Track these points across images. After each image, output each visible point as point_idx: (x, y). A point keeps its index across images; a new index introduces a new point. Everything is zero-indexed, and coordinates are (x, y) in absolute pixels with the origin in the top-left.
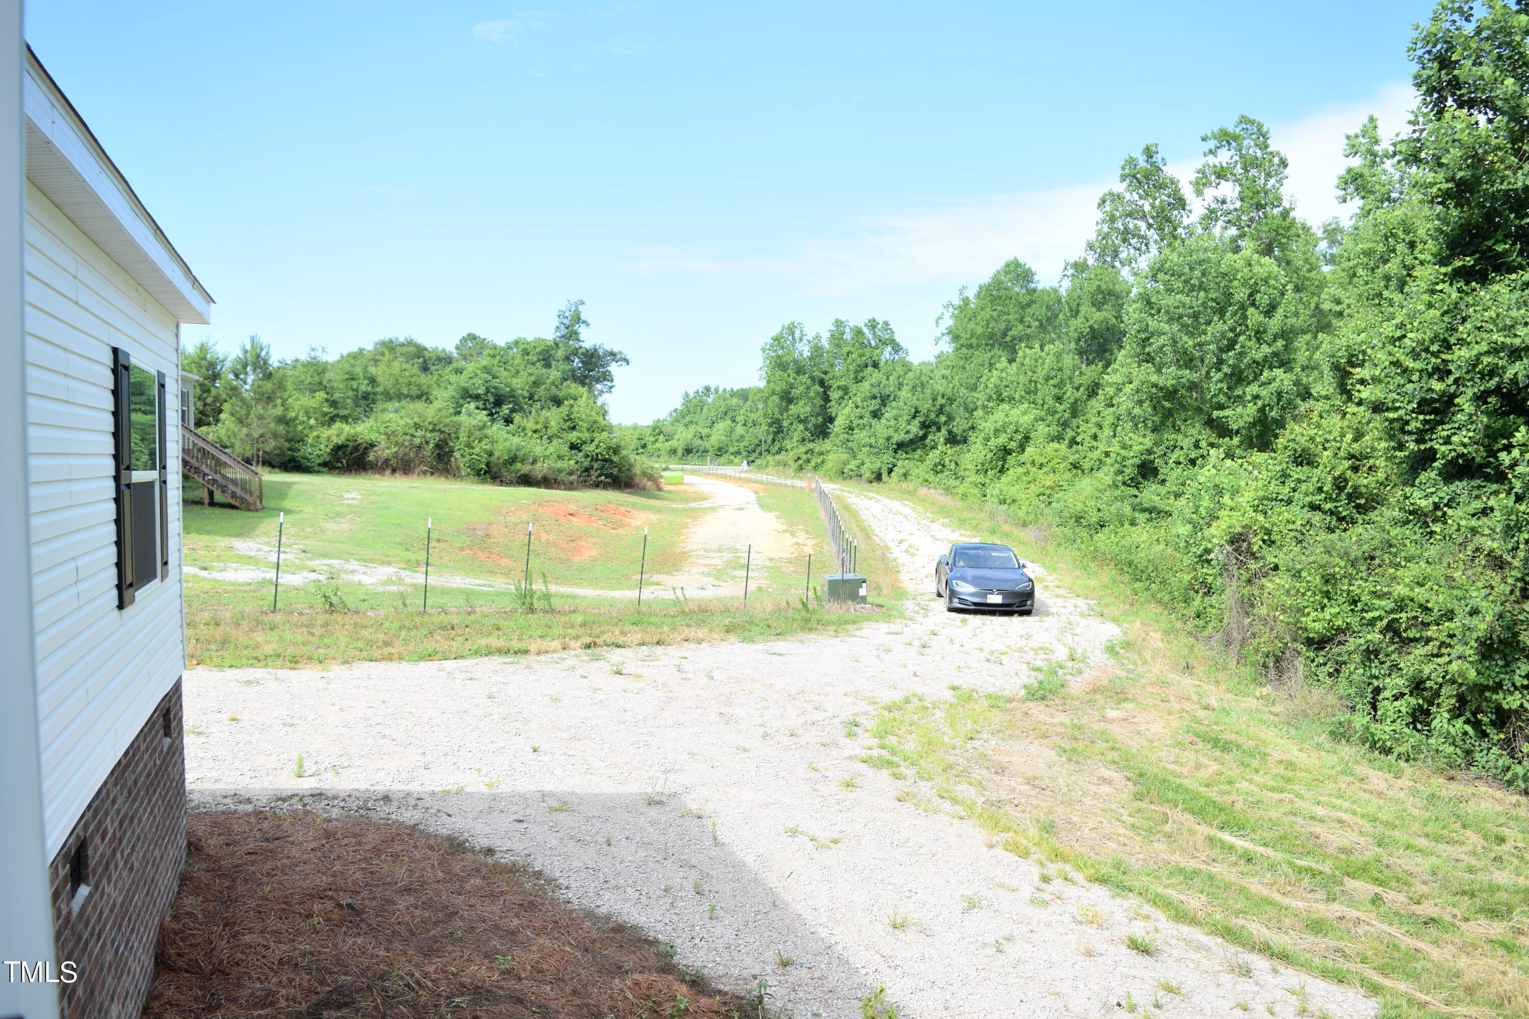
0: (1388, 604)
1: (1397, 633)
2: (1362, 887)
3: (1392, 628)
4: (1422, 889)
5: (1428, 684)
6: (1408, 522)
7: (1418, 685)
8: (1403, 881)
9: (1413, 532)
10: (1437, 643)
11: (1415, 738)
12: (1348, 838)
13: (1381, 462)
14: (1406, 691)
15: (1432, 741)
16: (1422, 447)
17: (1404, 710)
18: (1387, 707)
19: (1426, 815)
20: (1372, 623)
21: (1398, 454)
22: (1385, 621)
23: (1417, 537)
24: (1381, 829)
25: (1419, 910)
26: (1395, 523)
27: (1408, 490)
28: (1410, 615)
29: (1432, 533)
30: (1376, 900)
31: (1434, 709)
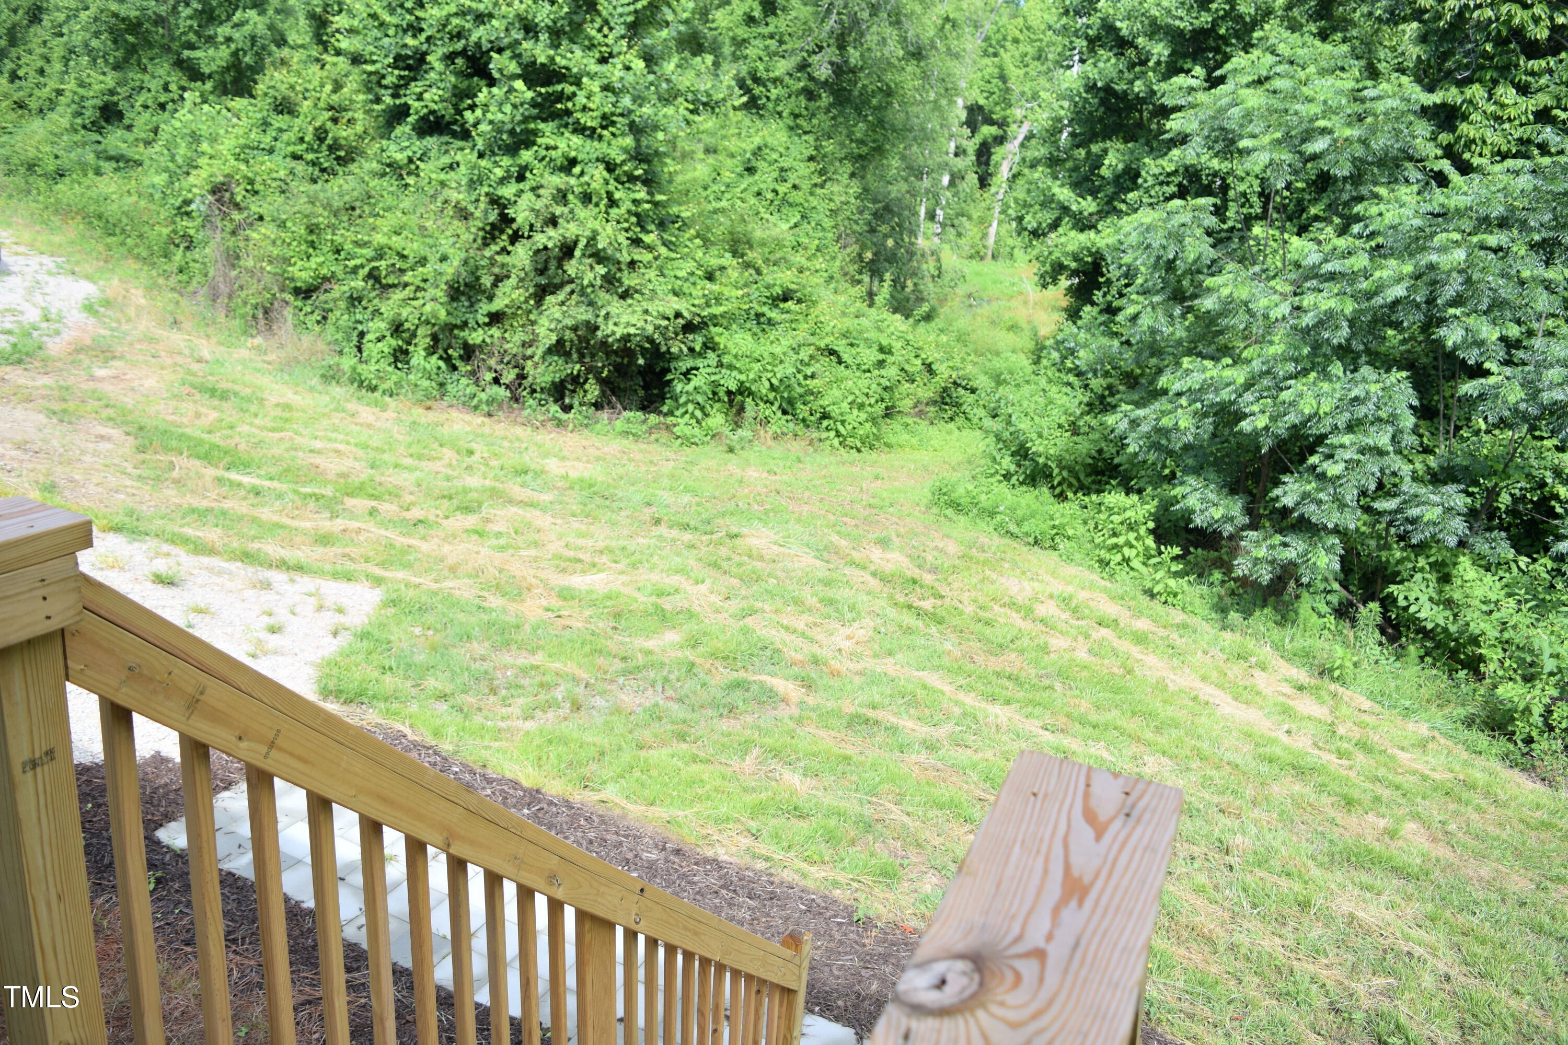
0: (368, 252)
1: (377, 280)
2: (360, 504)
3: (373, 276)
4: (409, 498)
5: (407, 325)
6: (384, 175)
7: (397, 328)
8: (394, 494)
9: (388, 184)
10: (413, 288)
11: (395, 376)
12: (346, 464)
13: (359, 115)
14: (388, 334)
15: (411, 377)
16: (398, 102)
17: (386, 350)
18: (372, 348)
19: (409, 439)
20: (355, 270)
21: (376, 107)
22: (367, 269)
23: (394, 188)
24: (372, 454)
25: (408, 515)
26: (374, 174)
27: (384, 142)
28: (390, 262)
29: (407, 185)
30: (373, 512)
31: (411, 348)
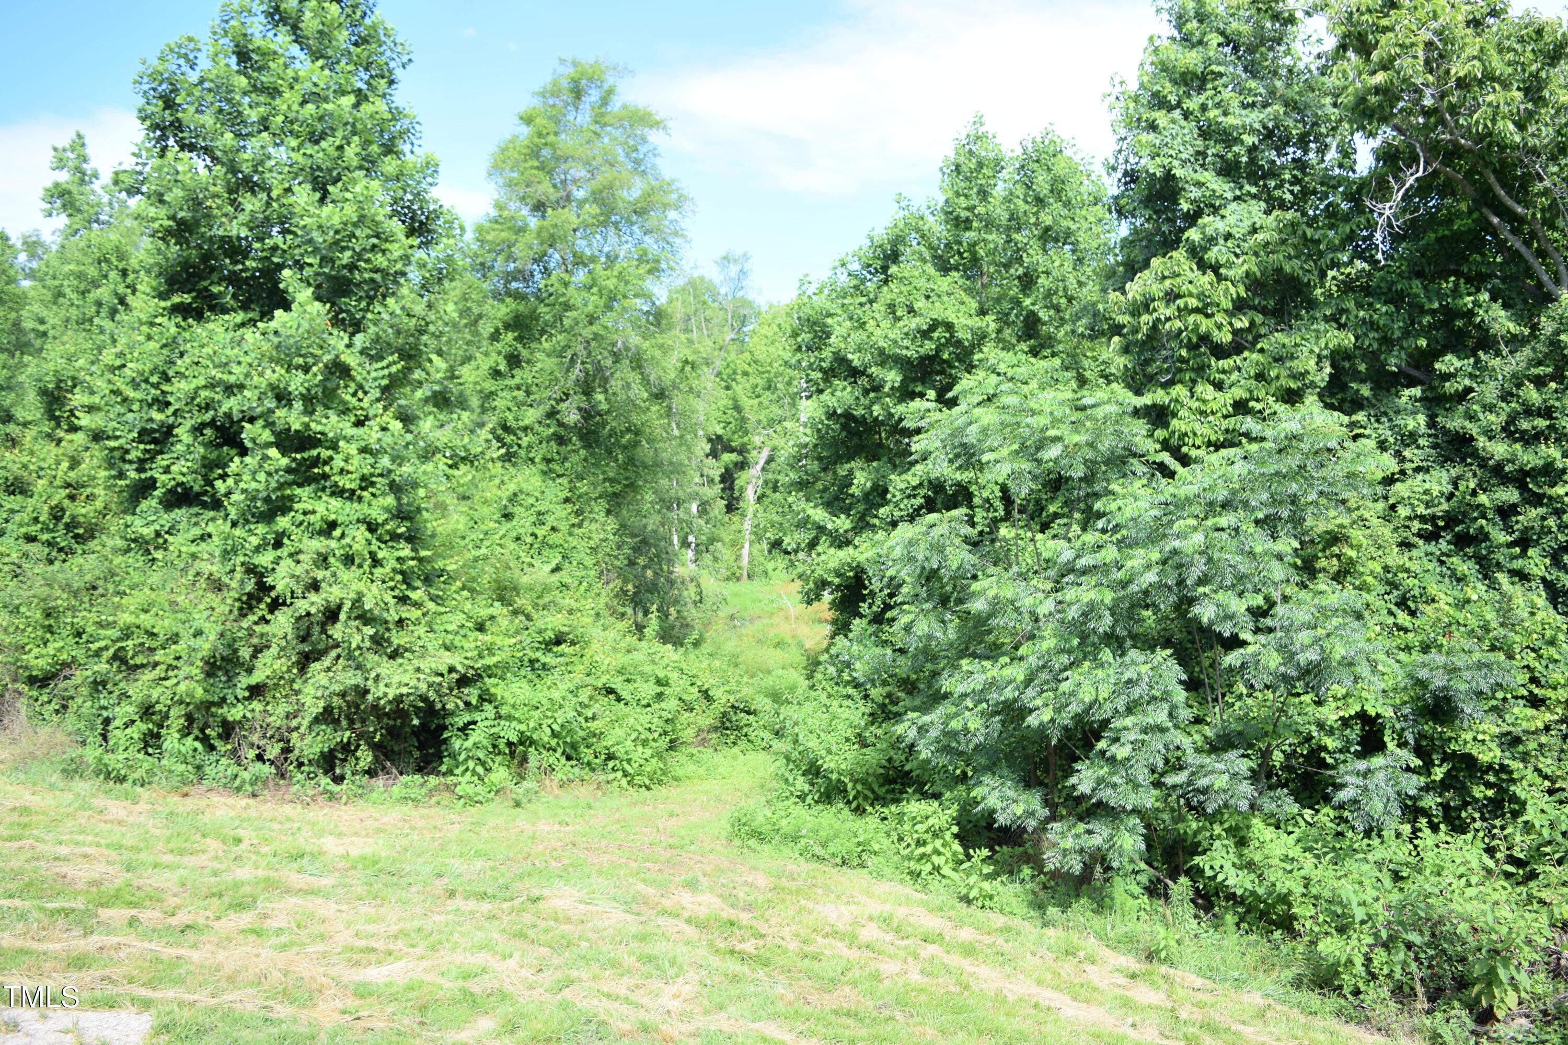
0: (114, 633)
1: (124, 661)
2: (117, 914)
3: (119, 657)
4: (173, 901)
5: (158, 707)
6: (128, 550)
7: (147, 711)
8: (156, 899)
9: (135, 559)
10: (164, 667)
11: (147, 763)
12: (96, 871)
13: (99, 491)
14: (136, 717)
15: (164, 762)
16: (143, 476)
17: (136, 736)
18: (117, 735)
19: (169, 833)
20: (98, 654)
21: (120, 483)
22: (111, 651)
23: (140, 564)
24: (126, 855)
25: (174, 921)
26: (116, 551)
27: (129, 518)
28: (137, 642)
29: (154, 559)
30: (133, 922)
31: (163, 731)
